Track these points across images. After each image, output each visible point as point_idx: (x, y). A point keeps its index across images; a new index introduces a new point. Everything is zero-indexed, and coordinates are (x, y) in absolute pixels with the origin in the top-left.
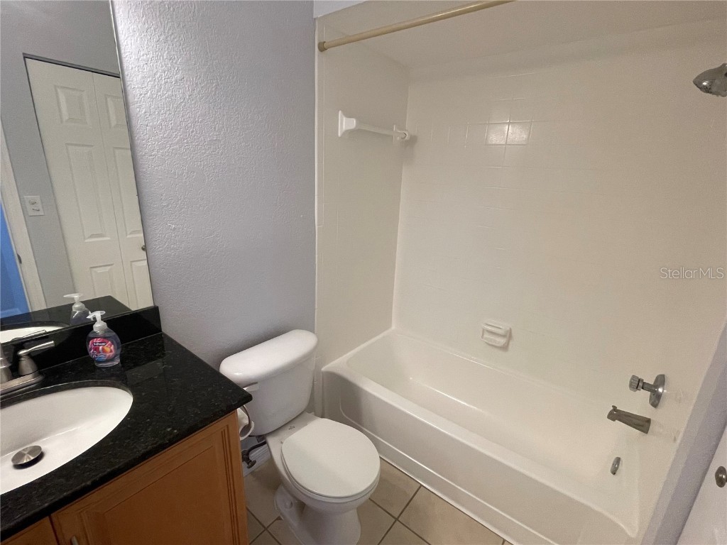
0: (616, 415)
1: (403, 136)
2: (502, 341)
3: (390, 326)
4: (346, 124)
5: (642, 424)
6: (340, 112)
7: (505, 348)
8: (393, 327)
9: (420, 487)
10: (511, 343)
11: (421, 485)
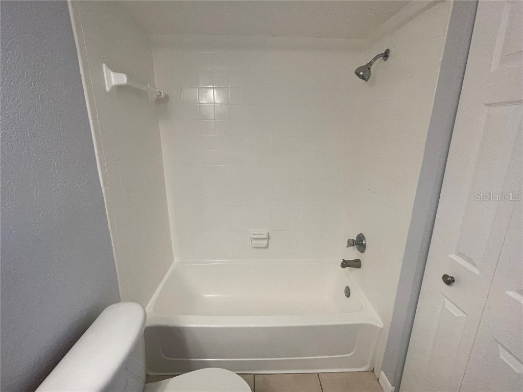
0: (345, 264)
1: (159, 94)
2: (265, 242)
3: (173, 260)
4: (114, 79)
5: (356, 264)
6: (104, 65)
7: (267, 247)
8: (176, 260)
9: (254, 376)
10: (269, 242)
11: (254, 374)
